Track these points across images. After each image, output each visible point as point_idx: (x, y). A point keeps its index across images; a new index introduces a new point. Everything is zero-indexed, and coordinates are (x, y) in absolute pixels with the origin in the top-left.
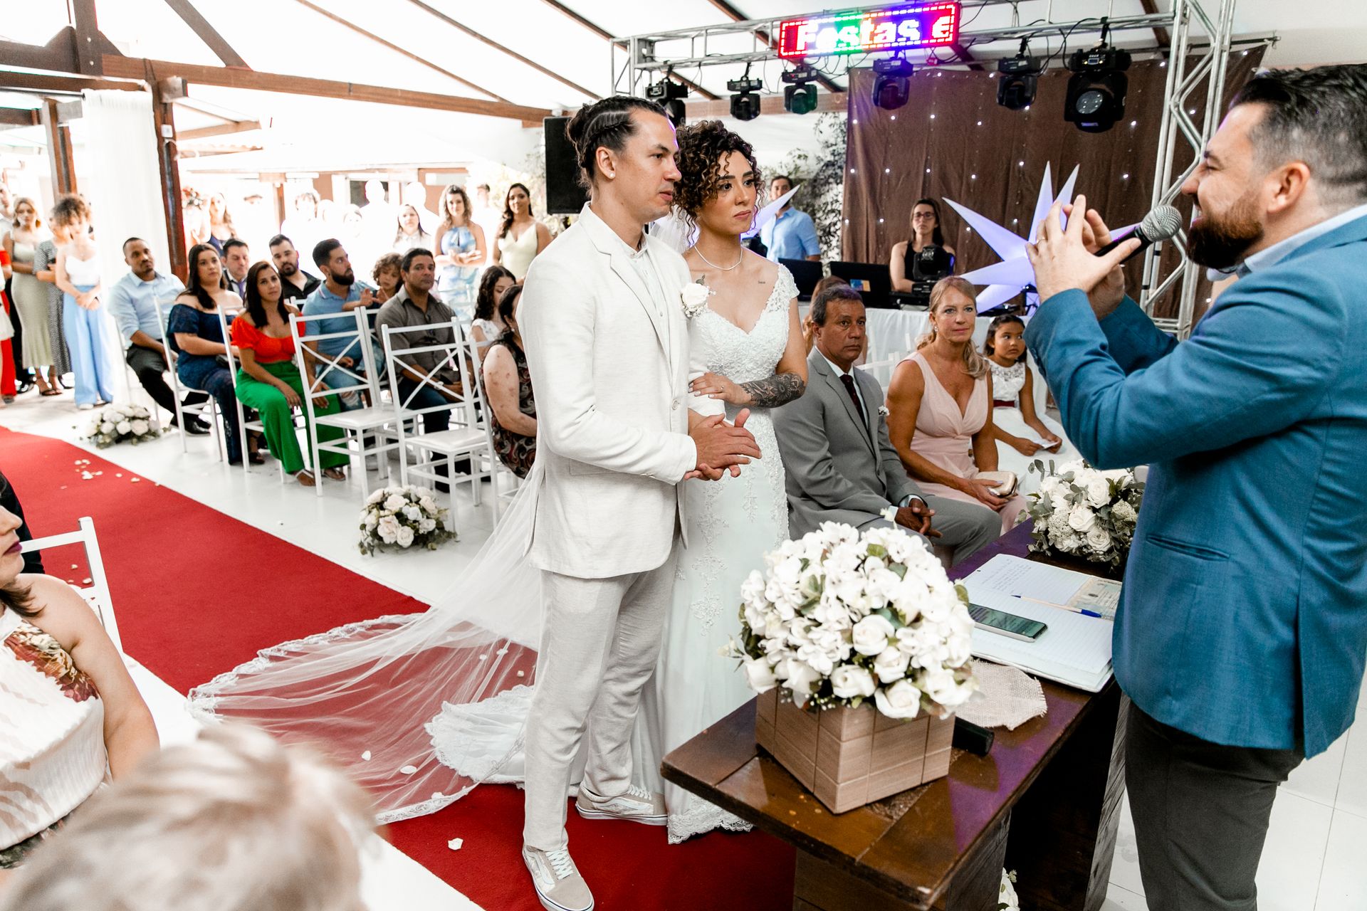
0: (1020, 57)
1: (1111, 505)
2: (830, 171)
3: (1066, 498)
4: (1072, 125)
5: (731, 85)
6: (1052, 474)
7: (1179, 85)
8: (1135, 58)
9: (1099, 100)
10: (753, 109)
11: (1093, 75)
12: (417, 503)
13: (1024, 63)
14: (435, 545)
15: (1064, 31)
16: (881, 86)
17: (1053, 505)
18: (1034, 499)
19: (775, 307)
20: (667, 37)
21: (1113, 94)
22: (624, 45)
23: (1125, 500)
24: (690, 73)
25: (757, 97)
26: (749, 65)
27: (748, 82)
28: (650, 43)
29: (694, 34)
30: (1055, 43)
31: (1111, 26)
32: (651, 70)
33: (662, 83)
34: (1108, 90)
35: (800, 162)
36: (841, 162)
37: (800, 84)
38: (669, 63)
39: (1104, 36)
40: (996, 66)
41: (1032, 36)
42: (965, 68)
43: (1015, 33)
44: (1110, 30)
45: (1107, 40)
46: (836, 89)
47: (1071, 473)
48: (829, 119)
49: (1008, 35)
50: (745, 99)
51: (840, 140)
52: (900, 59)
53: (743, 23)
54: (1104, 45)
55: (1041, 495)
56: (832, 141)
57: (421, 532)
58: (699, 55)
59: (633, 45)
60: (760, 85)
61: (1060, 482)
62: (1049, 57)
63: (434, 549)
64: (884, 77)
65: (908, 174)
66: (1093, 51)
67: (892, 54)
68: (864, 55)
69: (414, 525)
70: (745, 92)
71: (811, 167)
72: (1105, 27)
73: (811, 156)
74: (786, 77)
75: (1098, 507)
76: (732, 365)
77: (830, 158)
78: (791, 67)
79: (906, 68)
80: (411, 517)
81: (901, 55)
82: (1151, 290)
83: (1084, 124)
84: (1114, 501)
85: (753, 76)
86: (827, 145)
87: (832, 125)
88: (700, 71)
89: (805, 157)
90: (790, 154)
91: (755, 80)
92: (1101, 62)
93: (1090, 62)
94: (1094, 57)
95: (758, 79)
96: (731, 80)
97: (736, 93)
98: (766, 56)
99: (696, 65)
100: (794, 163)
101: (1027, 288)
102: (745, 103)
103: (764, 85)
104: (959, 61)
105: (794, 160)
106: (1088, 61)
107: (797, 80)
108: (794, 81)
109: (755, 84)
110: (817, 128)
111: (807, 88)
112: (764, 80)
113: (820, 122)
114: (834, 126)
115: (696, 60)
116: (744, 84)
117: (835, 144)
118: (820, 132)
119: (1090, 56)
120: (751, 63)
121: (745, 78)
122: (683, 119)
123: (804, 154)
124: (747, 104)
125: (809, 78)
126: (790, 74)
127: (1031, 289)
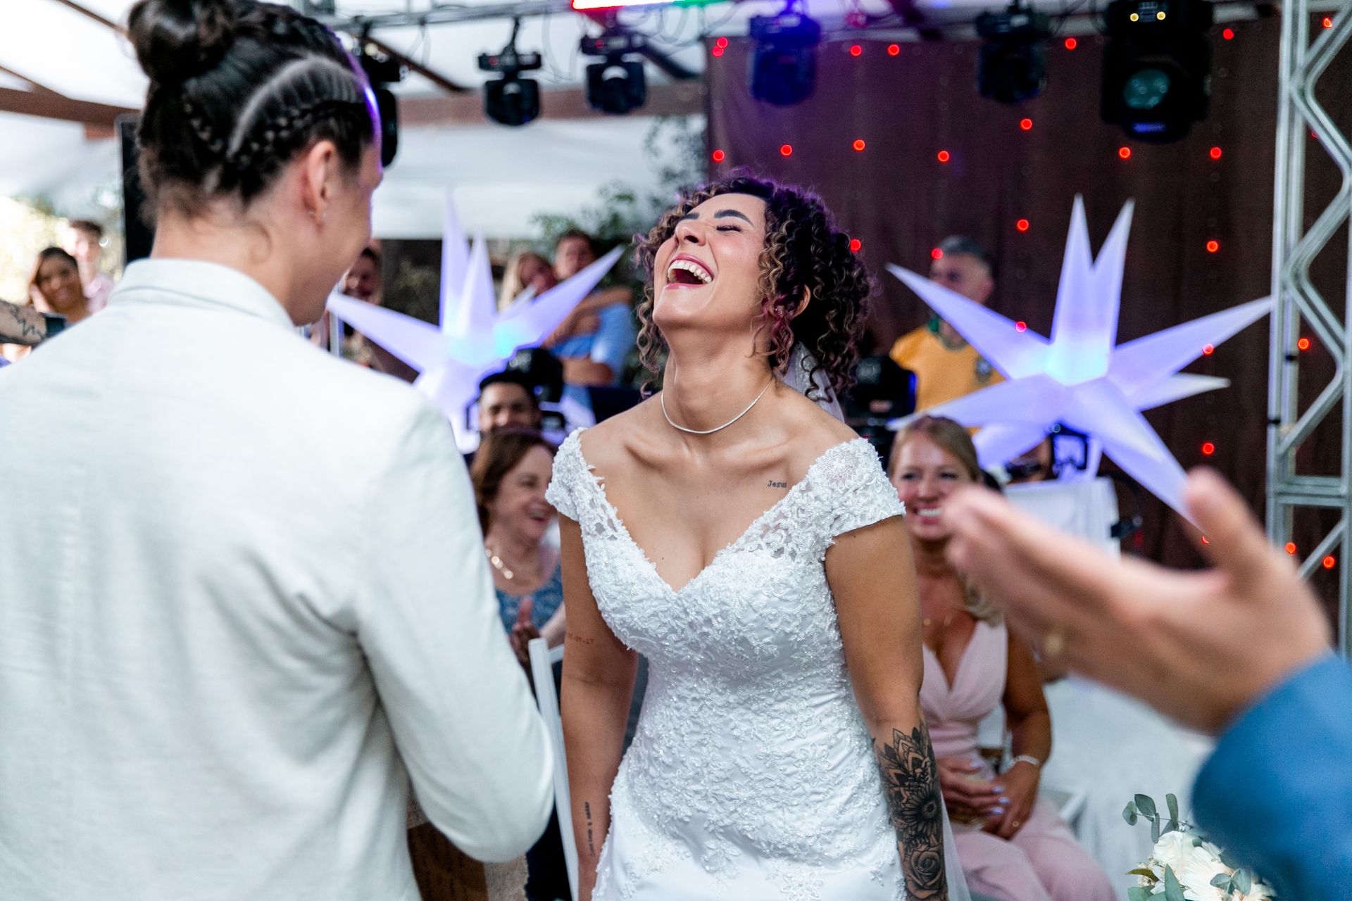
0: (1015, 10)
3: (1216, 882)
4: (1116, 128)
5: (485, 62)
7: (1303, 58)
9: (1161, 85)
10: (526, 105)
11: (1147, 37)
13: (1019, 21)
16: (764, 64)
18: (1142, 881)
21: (1186, 73)
24: (402, 39)
25: (533, 85)
26: (517, 25)
27: (516, 55)
34: (1175, 66)
35: (623, 208)
37: (614, 58)
38: (363, 20)
42: (909, 35)
46: (680, 74)
48: (669, 130)
50: (511, 88)
51: (693, 168)
52: (797, 14)
55: (1158, 872)
56: (678, 167)
58: (421, 4)
60: (537, 63)
64: (770, 47)
67: (781, 5)
68: (729, 8)
70: (511, 73)
73: (640, 195)
74: (587, 45)
78: (595, 30)
79: (810, 31)
82: (1285, 427)
83: (1140, 128)
85: (525, 45)
86: (669, 175)
87: (677, 141)
88: (423, 35)
89: (627, 197)
90: (602, 192)
91: (529, 54)
92: (1161, 16)
93: (1142, 17)
94: (1148, 8)
95: (534, 50)
96: (484, 52)
97: (494, 76)
98: (546, 7)
99: (415, 24)
100: (611, 209)
101: (1056, 429)
102: (512, 95)
103: (546, 61)
104: (897, 20)
105: (610, 205)
106: (1139, 15)
107: (607, 53)
108: (602, 54)
109: (528, 59)
110: (649, 146)
111: (628, 66)
112: (546, 54)
113: (654, 134)
114: (680, 143)
115: (415, 14)
116: (509, 60)
117: (683, 174)
118: (656, 153)
119: (1141, 6)
120: (520, 21)
121: (511, 48)
122: (393, 125)
123: (628, 193)
124: (516, 97)
125: (631, 49)
126: (594, 40)
127: (1065, 430)
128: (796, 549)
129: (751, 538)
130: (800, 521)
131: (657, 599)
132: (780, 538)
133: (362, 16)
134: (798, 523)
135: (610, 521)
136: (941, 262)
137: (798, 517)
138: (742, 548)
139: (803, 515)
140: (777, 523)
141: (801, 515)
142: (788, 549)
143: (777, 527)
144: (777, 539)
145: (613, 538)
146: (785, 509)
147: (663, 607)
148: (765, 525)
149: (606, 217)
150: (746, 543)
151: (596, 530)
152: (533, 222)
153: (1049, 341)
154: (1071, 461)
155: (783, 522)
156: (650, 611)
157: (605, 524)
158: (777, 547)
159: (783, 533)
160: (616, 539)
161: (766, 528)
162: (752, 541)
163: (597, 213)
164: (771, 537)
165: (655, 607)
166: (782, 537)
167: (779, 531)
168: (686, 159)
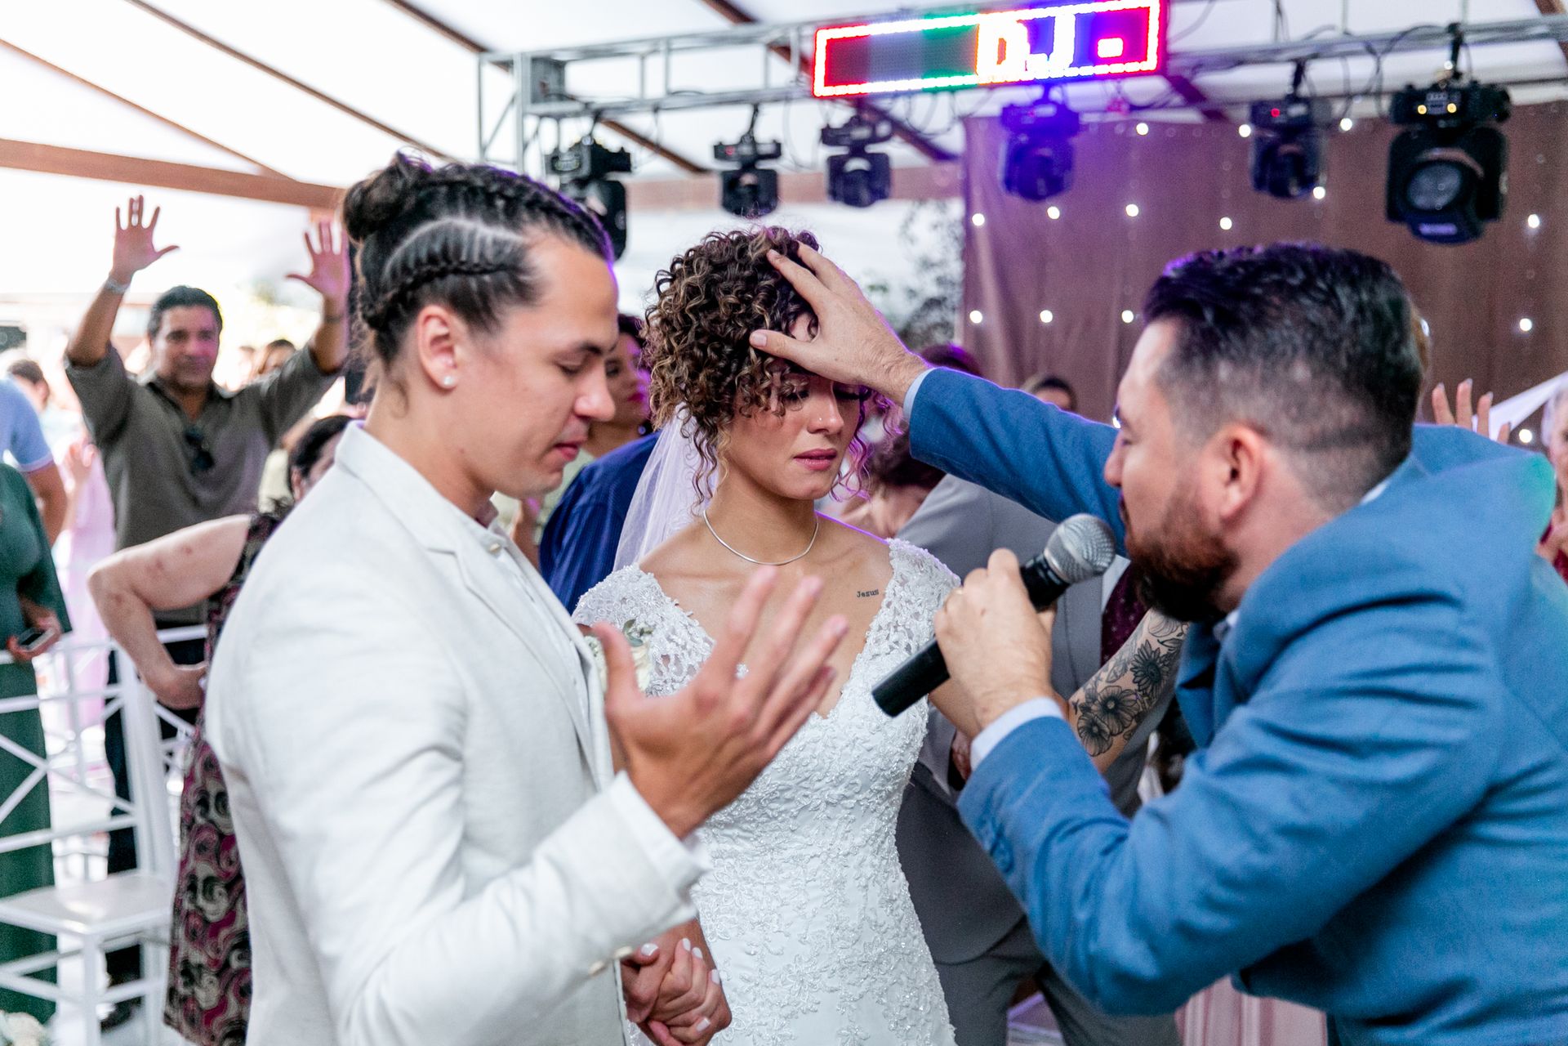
0: (1294, 99)
2: (935, 316)
4: (1402, 231)
5: (720, 151)
8: (1519, 96)
9: (1452, 182)
10: (763, 197)
11: (1436, 131)
13: (1300, 110)
15: (1374, 47)
16: (1017, 156)
19: (885, 646)
20: (590, 53)
21: (1480, 171)
22: (506, 65)
25: (772, 176)
26: (756, 111)
27: (754, 143)
28: (559, 66)
29: (643, 48)
30: (1360, 69)
31: (1468, 38)
32: (559, 117)
33: (578, 145)
34: (1468, 161)
35: (877, 299)
36: (955, 295)
37: (857, 150)
38: (594, 107)
39: (1454, 58)
40: (1245, 112)
41: (1315, 56)
42: (1191, 116)
43: (1277, 51)
44: (1466, 45)
45: (1462, 65)
46: (939, 155)
48: (927, 214)
49: (1266, 56)
50: (748, 179)
52: (1054, 103)
53: (743, 30)
54: (1457, 75)
56: (936, 256)
58: (655, 91)
59: (521, 69)
60: (776, 153)
62: (1348, 96)
64: (1024, 138)
65: (1088, 323)
66: (1435, 88)
67: (1037, 92)
68: (982, 94)
70: (748, 165)
71: (897, 307)
72: (1456, 38)
73: (895, 286)
74: (828, 136)
76: (788, 795)
77: (933, 291)
78: (838, 118)
79: (1067, 120)
81: (1055, 94)
83: (1426, 229)
85: (765, 134)
86: (926, 264)
87: (935, 227)
88: (656, 122)
89: (883, 288)
91: (768, 141)
92: (1452, 108)
93: (1430, 109)
94: (1437, 98)
95: (774, 138)
96: (720, 140)
97: (732, 166)
98: (787, 93)
99: (648, 111)
102: (750, 186)
103: (786, 150)
104: (1177, 99)
106: (1426, 106)
107: (849, 143)
108: (844, 145)
109: (766, 149)
110: (905, 232)
111: (872, 158)
112: (786, 144)
113: (910, 219)
114: (939, 229)
115: (649, 100)
116: (746, 150)
117: (942, 263)
118: (912, 240)
119: (1430, 97)
120: (760, 108)
121: (749, 137)
122: (622, 218)
123: (881, 283)
124: (753, 188)
125: (875, 139)
126: (837, 129)
133: (592, 103)
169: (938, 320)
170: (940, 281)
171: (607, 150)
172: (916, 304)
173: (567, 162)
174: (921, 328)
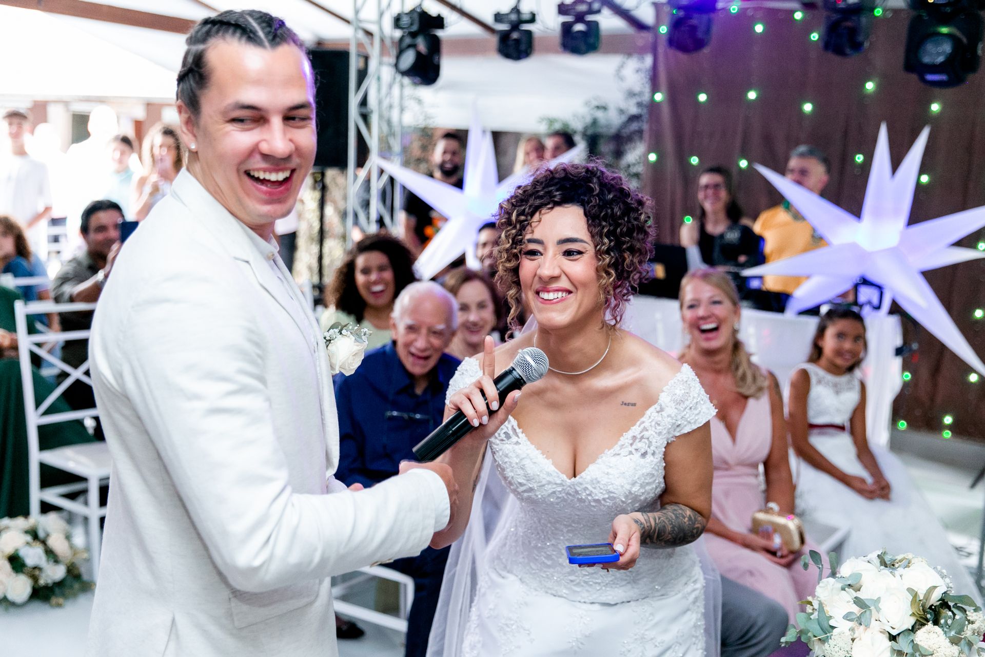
1: (913, 630)
2: (634, 126)
3: (847, 617)
4: (914, 77)
5: (498, 17)
6: (833, 574)
9: (947, 48)
10: (523, 47)
11: (940, 14)
12: (44, 542)
14: (61, 600)
17: (832, 623)
21: (965, 40)
23: (936, 622)
25: (529, 33)
27: (519, 13)
33: (412, 11)
34: (959, 34)
35: (600, 115)
37: (580, 18)
42: (795, 5)
46: (640, 27)
47: (858, 576)
48: (632, 64)
50: (515, 35)
56: (637, 89)
57: (42, 582)
60: (532, 19)
61: (843, 589)
63: (59, 606)
69: (34, 573)
70: (515, 26)
71: (612, 120)
73: (611, 107)
74: (562, 9)
75: (894, 633)
77: (635, 110)
80: (30, 561)
83: (930, 77)
84: (920, 623)
85: (524, 7)
86: (631, 94)
87: (637, 71)
89: (604, 108)
90: (587, 103)
91: (527, 13)
95: (531, 10)
96: (498, 11)
97: (505, 27)
100: (592, 115)
101: (860, 280)
102: (515, 40)
103: (537, 17)
105: (592, 112)
107: (575, 14)
108: (572, 15)
109: (526, 17)
110: (618, 74)
111: (588, 24)
112: (538, 14)
113: (622, 66)
114: (640, 73)
116: (513, 17)
117: (640, 94)
118: (622, 79)
121: (516, 10)
122: (437, 57)
123: (604, 105)
124: (517, 41)
125: (591, 12)
126: (568, 5)
127: (865, 282)
128: (656, 450)
129: (624, 446)
130: (658, 431)
131: (556, 484)
132: (644, 445)
134: (656, 433)
135: (514, 430)
136: (794, 163)
137: (656, 429)
138: (617, 453)
139: (660, 427)
140: (642, 434)
141: (658, 428)
142: (650, 451)
143: (642, 438)
144: (642, 446)
145: (517, 443)
146: (647, 424)
147: (560, 489)
148: (634, 436)
149: (589, 120)
150: (621, 449)
151: (505, 437)
152: (540, 122)
153: (859, 220)
154: (869, 303)
155: (646, 434)
156: (550, 492)
157: (511, 432)
158: (643, 451)
159: (646, 440)
160: (520, 444)
161: (634, 438)
162: (625, 448)
163: (583, 117)
164: (638, 445)
165: (554, 488)
166: (646, 444)
167: (643, 440)
168: (643, 84)
169: (636, 128)
170: (639, 105)
171: (430, 15)
172: (624, 118)
173: (405, 20)
174: (626, 133)
